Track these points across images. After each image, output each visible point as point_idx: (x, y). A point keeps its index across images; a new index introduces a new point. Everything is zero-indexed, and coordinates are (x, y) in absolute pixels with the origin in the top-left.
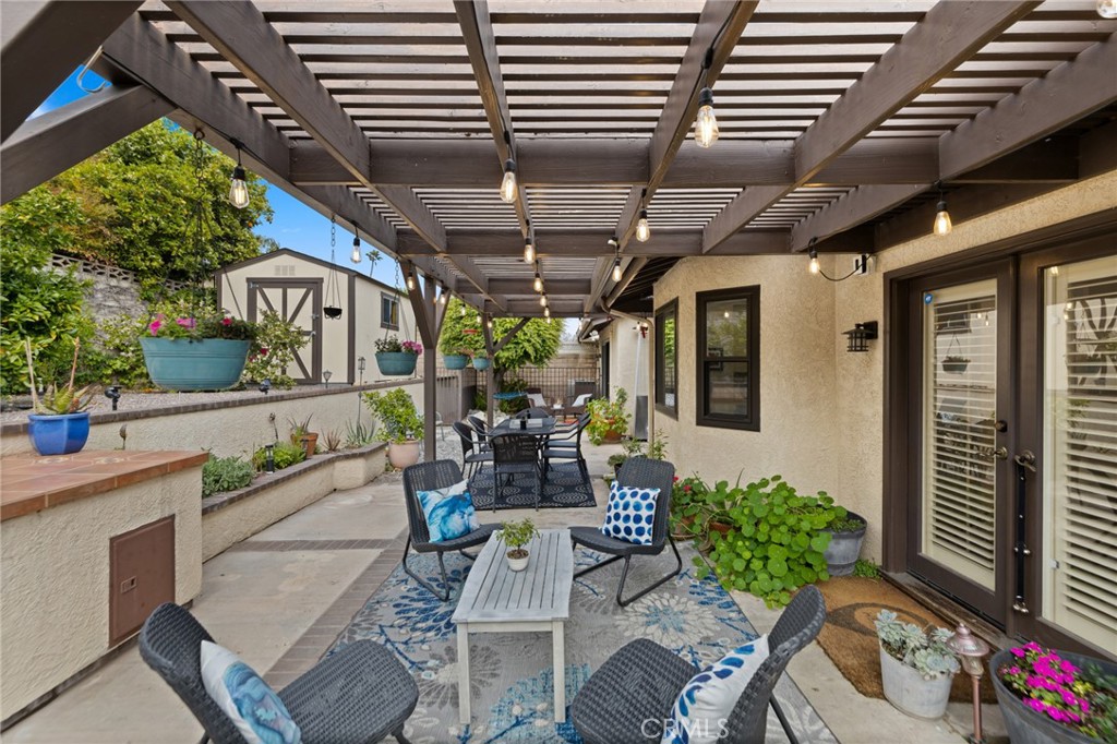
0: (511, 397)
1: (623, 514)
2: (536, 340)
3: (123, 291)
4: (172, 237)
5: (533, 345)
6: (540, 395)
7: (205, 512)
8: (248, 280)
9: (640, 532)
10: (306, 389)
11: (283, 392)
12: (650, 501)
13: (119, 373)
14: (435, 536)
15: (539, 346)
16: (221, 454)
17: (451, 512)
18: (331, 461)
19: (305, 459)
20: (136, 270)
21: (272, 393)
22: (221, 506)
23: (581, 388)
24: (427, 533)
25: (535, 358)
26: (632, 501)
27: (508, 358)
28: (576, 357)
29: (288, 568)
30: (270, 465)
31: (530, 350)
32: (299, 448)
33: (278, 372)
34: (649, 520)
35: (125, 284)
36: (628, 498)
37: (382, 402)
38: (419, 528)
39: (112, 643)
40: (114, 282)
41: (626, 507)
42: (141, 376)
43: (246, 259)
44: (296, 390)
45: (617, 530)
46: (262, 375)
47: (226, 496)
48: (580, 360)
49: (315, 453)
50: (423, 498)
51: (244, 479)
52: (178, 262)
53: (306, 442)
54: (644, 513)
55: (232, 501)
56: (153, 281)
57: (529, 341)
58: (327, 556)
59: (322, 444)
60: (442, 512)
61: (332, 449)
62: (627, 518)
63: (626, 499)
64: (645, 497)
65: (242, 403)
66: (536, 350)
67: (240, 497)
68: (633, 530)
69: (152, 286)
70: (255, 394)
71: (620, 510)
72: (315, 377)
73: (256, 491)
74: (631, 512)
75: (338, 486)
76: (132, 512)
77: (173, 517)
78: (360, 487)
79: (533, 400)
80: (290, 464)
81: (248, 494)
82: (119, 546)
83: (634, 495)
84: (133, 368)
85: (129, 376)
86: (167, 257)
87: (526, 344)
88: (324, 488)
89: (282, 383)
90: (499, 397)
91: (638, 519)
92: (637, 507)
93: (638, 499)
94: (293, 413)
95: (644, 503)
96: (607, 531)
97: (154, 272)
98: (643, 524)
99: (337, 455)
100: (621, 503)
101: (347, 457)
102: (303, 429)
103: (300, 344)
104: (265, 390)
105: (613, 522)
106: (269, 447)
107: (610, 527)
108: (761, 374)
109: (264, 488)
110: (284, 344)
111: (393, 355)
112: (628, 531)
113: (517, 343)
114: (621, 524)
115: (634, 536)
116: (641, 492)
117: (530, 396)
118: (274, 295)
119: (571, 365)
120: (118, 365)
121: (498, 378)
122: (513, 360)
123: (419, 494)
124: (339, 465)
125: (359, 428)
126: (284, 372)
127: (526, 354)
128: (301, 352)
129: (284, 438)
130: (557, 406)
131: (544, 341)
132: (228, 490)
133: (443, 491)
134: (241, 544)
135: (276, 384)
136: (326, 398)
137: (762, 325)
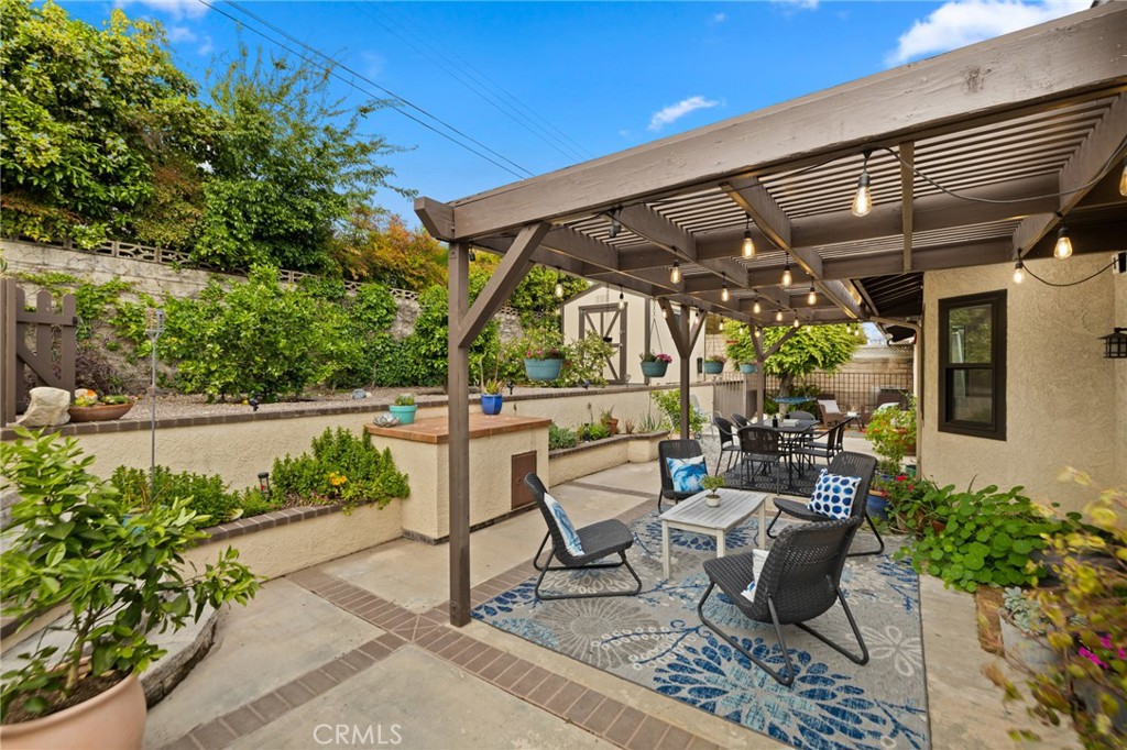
0: (798, 401)
1: (824, 494)
2: (826, 346)
3: (512, 322)
4: (537, 284)
5: (821, 350)
6: (834, 402)
7: (550, 457)
8: (580, 308)
9: (837, 510)
10: (615, 387)
11: (599, 389)
12: (849, 486)
13: (511, 374)
14: (677, 488)
15: (827, 350)
16: (560, 425)
17: (689, 475)
18: (626, 440)
19: (609, 436)
20: (518, 307)
21: (591, 389)
22: (559, 455)
23: (886, 396)
24: (672, 487)
25: (824, 362)
26: (833, 485)
27: (791, 363)
28: (885, 361)
29: (592, 498)
30: (587, 437)
31: (817, 355)
32: (606, 428)
33: (597, 375)
34: (847, 502)
35: (514, 318)
36: (830, 482)
37: (665, 400)
38: (667, 482)
39: (513, 507)
40: (508, 317)
41: (827, 489)
42: (521, 376)
43: (579, 292)
44: (608, 388)
45: (818, 506)
46: (587, 377)
47: (561, 451)
48: (891, 365)
49: (617, 433)
50: (671, 463)
51: (572, 442)
52: (540, 300)
53: (610, 425)
54: (842, 495)
55: (565, 454)
56: (527, 314)
57: (815, 346)
58: (615, 496)
59: (621, 426)
60: (683, 474)
61: (629, 432)
62: (827, 498)
63: (828, 483)
64: (845, 483)
65: (572, 395)
66: (824, 355)
67: (569, 453)
68: (831, 508)
69: (527, 317)
70: (581, 389)
71: (822, 491)
72: (621, 380)
73: (578, 451)
74: (831, 493)
75: (631, 459)
76: (520, 444)
77: (536, 452)
78: (645, 462)
79: (823, 406)
80: (599, 438)
81: (573, 452)
82: (516, 460)
83: (836, 480)
84: (517, 371)
85: (515, 377)
86: (534, 298)
87: (811, 349)
88: (621, 458)
89: (599, 383)
90: (787, 401)
91: (836, 499)
92: (836, 490)
93: (838, 483)
94: (603, 403)
95: (843, 488)
96: (811, 507)
97: (528, 308)
98: (840, 504)
99: (631, 436)
100: (824, 485)
101: (638, 438)
102: (609, 415)
103: (611, 353)
104: (586, 387)
105: (816, 500)
106: (587, 425)
107: (813, 504)
108: (1008, 381)
109: (583, 450)
110: (601, 354)
111: (650, 363)
112: (827, 508)
113: (802, 349)
114: (822, 502)
115: (831, 513)
116: (842, 478)
117: (821, 402)
118: (595, 317)
119: (878, 371)
120: (510, 369)
121: (787, 383)
122: (798, 365)
123: (668, 460)
124: (633, 444)
125: (649, 419)
126: (601, 374)
127: (813, 359)
128: (611, 359)
129: (597, 421)
130: (852, 414)
131: (833, 346)
132: (563, 447)
133: (685, 460)
134: (569, 482)
135: (595, 383)
136: (625, 394)
137: (1008, 330)
